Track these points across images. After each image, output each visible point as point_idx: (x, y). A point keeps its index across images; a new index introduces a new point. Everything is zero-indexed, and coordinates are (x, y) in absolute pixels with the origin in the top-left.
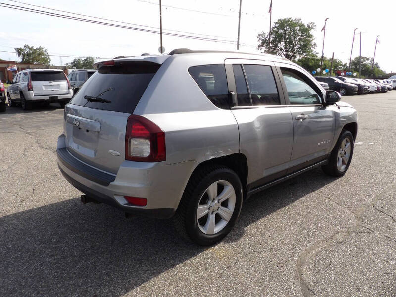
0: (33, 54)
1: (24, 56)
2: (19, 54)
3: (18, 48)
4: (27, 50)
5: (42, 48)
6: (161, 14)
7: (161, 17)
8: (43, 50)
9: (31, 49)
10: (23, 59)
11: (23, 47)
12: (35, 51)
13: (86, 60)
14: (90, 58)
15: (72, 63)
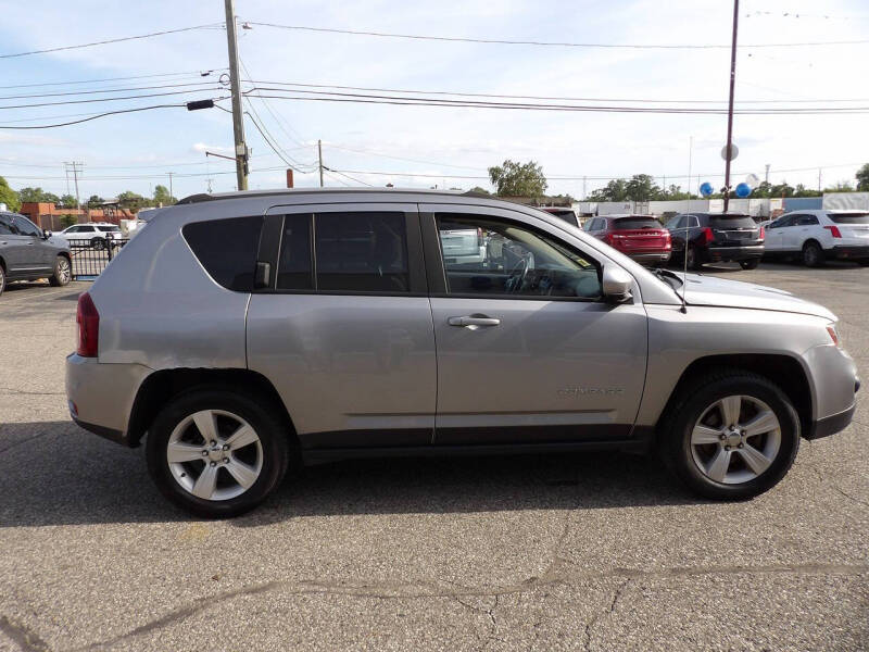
0: (516, 177)
1: (501, 181)
2: (494, 178)
3: (492, 169)
4: (508, 170)
5: (534, 165)
6: (733, 69)
7: (733, 76)
8: (536, 168)
9: (513, 167)
10: (501, 187)
11: (501, 166)
12: (521, 171)
13: (633, 182)
14: (641, 177)
15: (605, 190)
